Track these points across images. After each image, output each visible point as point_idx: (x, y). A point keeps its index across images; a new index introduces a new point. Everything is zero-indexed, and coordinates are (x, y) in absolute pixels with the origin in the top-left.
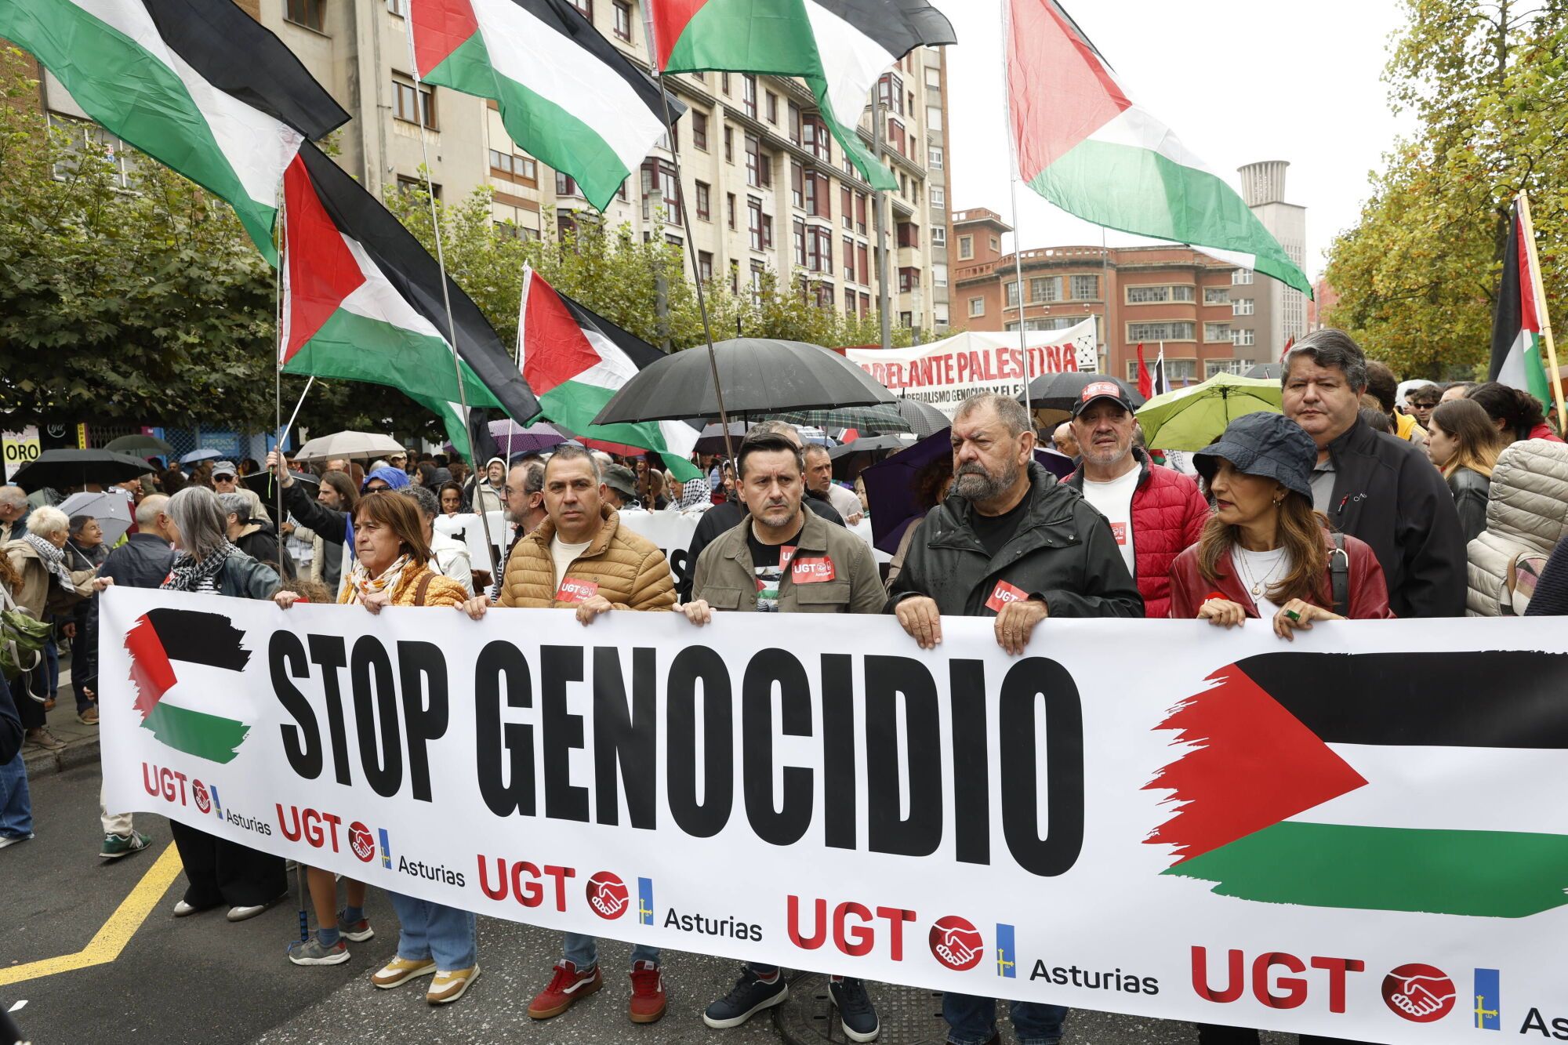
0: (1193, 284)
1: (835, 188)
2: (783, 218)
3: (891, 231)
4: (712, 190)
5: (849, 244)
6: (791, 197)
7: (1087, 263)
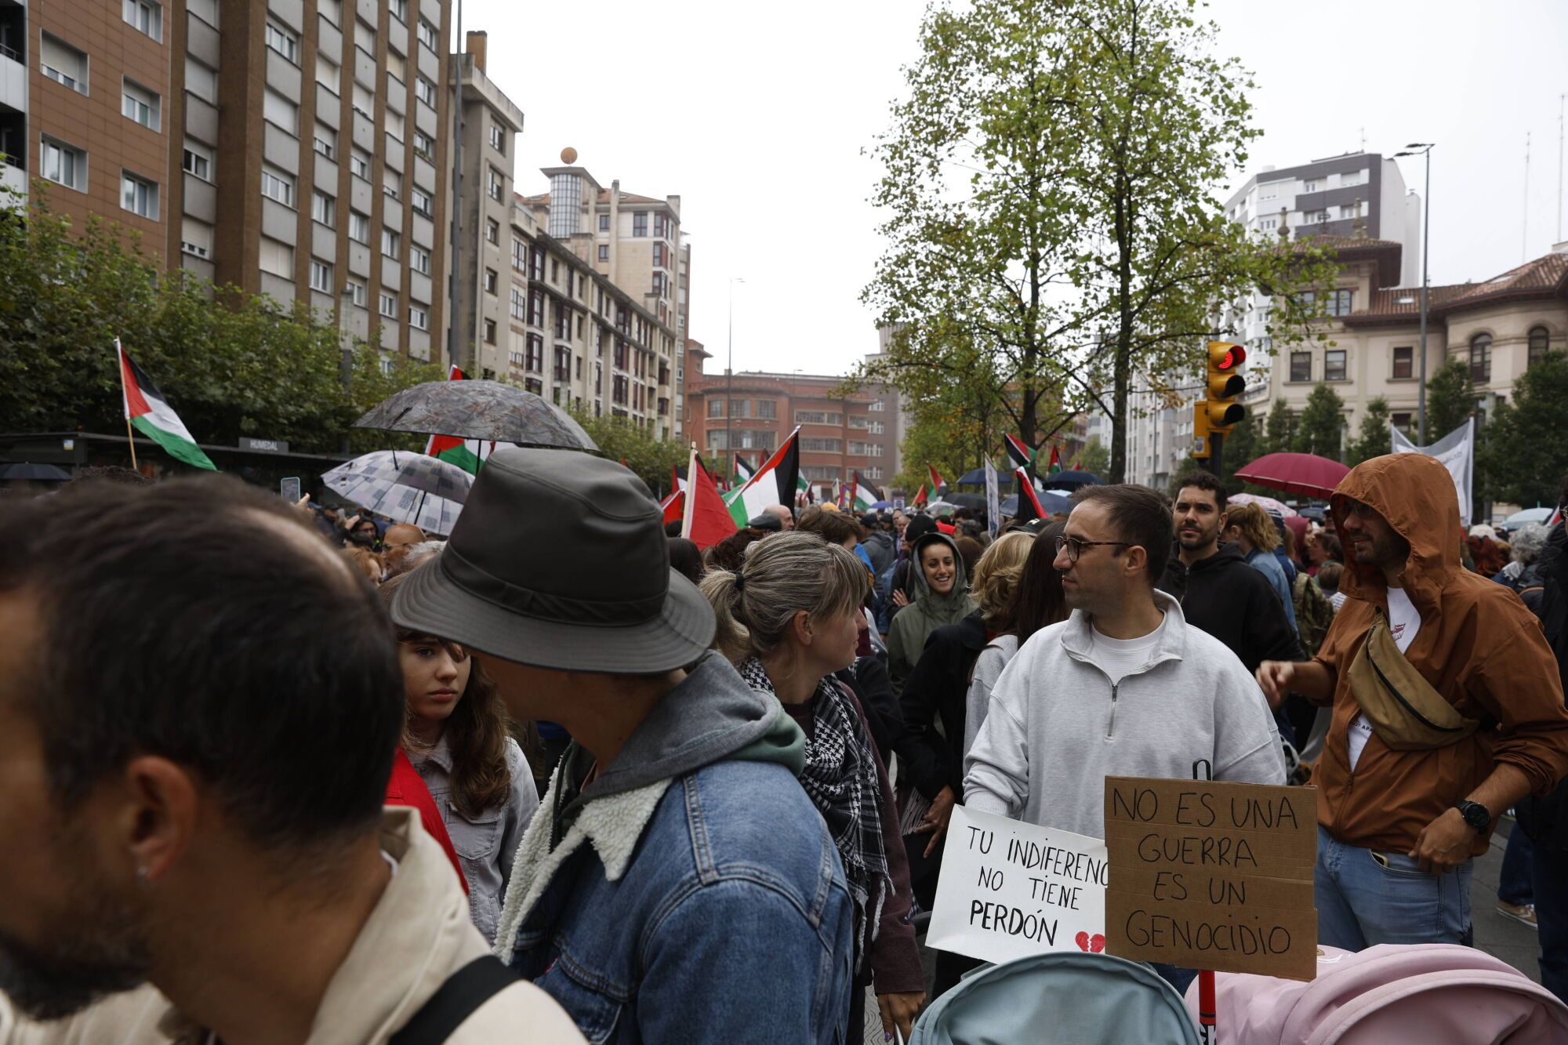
0: (841, 412)
1: (632, 351)
2: (608, 372)
3: (657, 376)
4: (583, 362)
5: (636, 386)
6: (612, 360)
7: (769, 392)
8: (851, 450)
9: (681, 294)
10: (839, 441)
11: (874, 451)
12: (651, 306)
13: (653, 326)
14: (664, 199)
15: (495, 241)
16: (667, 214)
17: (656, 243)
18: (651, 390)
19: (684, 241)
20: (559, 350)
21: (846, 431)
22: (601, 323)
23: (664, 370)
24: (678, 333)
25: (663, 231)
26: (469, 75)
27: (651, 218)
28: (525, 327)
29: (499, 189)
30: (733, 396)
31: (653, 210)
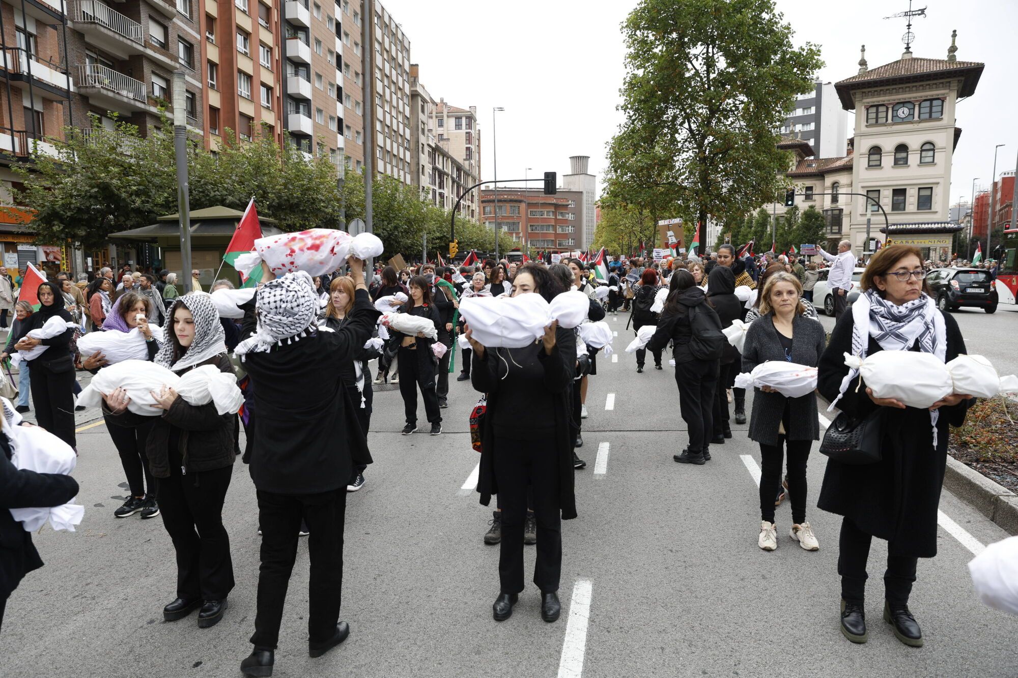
0: (553, 210)
7: (516, 201)
8: (559, 231)
9: (477, 155)
10: (553, 226)
11: (570, 230)
12: (466, 165)
13: (469, 175)
14: (468, 109)
15: (423, 152)
16: (471, 118)
17: (467, 133)
18: (469, 206)
19: (478, 127)
20: (440, 194)
21: (556, 219)
22: (453, 179)
23: (472, 196)
24: (477, 176)
25: (469, 126)
26: (416, 86)
27: (464, 120)
28: (432, 187)
29: (423, 130)
30: (497, 204)
31: (464, 116)
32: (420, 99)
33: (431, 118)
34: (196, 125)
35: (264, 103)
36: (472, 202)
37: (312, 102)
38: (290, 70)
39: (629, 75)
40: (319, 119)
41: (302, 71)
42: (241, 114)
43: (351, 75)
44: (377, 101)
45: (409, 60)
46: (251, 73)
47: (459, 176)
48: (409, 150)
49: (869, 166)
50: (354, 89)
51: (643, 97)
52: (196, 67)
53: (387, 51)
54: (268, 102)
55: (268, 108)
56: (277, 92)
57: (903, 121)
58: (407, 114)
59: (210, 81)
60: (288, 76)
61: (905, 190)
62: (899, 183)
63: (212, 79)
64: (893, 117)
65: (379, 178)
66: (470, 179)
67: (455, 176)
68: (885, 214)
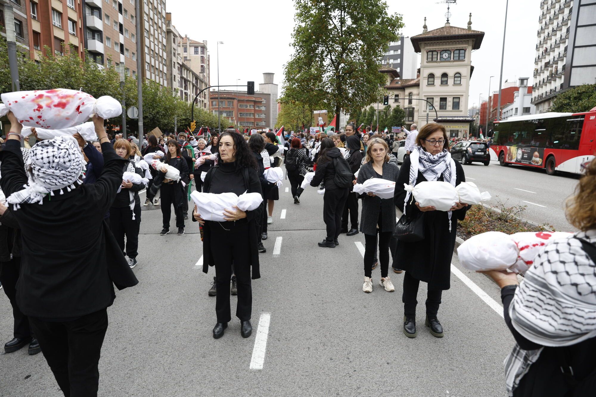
0: (253, 104)
1: (198, 90)
4: (190, 95)
6: (195, 94)
7: (231, 98)
8: (257, 117)
9: (208, 70)
10: (253, 113)
11: (263, 116)
12: (201, 76)
13: (203, 82)
14: (202, 42)
15: (174, 67)
16: (204, 48)
17: (201, 57)
18: (203, 101)
19: (208, 53)
20: (185, 93)
21: (255, 110)
22: (193, 84)
23: (205, 95)
24: (208, 83)
25: (203, 52)
26: (170, 26)
27: (199, 48)
28: (180, 89)
29: (174, 54)
30: (220, 100)
31: (200, 46)
32: (172, 34)
33: (180, 46)
34: (24, 42)
35: (71, 31)
36: (205, 98)
37: (103, 33)
38: (88, 11)
39: (297, 26)
40: (108, 44)
41: (96, 12)
42: (56, 38)
43: (128, 17)
44: (145, 34)
45: (165, 10)
46: (61, 11)
47: (197, 83)
48: (166, 66)
49: (428, 84)
50: (131, 26)
51: (305, 39)
52: (22, 4)
53: (151, 4)
54: (74, 31)
55: (74, 35)
56: (80, 25)
57: (446, 61)
58: (165, 43)
59: (32, 14)
60: (87, 15)
61: (446, 98)
62: (443, 94)
63: (34, 13)
64: (440, 58)
65: (147, 82)
66: (203, 84)
67: (194, 82)
68: (436, 111)
